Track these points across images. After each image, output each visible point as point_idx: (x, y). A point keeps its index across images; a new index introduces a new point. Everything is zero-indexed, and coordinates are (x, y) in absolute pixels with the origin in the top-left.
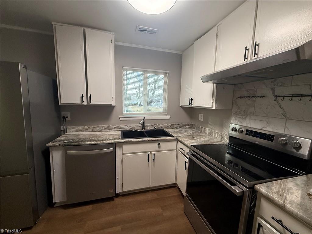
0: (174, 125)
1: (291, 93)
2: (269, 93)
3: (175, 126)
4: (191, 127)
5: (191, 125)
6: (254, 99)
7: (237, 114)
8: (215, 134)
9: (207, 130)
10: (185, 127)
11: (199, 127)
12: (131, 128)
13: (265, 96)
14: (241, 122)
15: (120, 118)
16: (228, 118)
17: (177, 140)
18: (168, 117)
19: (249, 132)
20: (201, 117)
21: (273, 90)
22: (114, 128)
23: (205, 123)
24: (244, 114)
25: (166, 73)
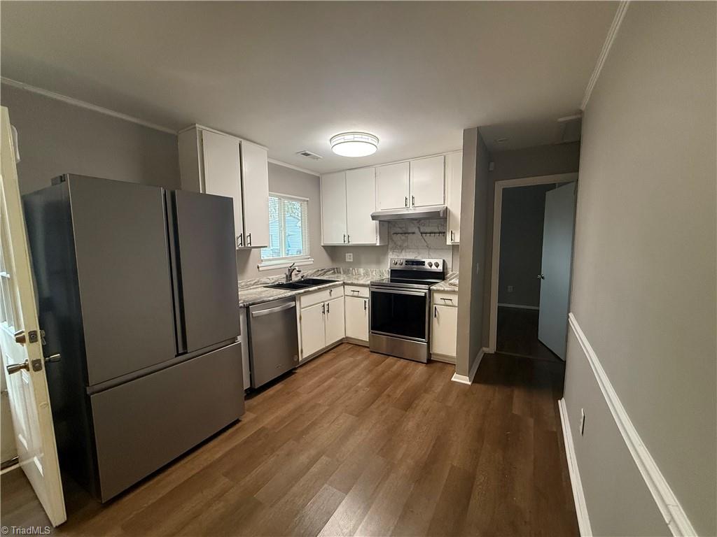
0: (318, 271)
1: (429, 231)
2: (416, 230)
3: (320, 272)
4: (334, 273)
5: (334, 269)
6: (407, 235)
7: (394, 249)
8: (372, 272)
9: (362, 271)
10: (328, 273)
11: (349, 270)
12: (273, 281)
13: (414, 233)
14: (398, 256)
15: (258, 267)
16: (385, 253)
17: (344, 284)
18: (310, 262)
19: (408, 262)
20: (349, 257)
21: (419, 228)
22: (253, 285)
23: (357, 263)
24: (401, 248)
25: (304, 201)
